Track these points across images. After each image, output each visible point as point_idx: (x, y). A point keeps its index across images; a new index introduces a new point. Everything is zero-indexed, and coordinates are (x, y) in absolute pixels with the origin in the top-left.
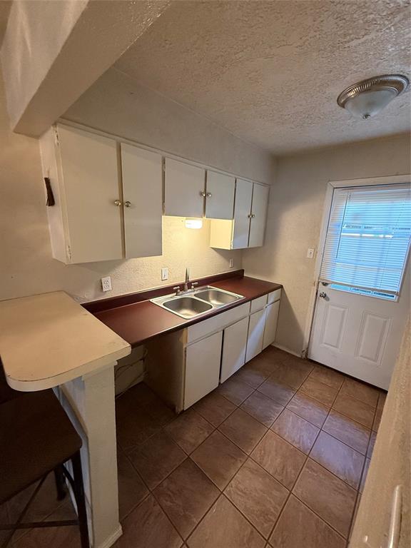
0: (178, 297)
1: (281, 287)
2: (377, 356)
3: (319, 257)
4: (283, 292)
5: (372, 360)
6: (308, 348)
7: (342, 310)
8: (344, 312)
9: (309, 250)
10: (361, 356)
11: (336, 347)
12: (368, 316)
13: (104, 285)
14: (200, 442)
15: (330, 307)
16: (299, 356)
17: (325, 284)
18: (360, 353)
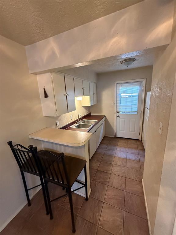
0: (77, 125)
1: (105, 116)
2: (134, 130)
3: (115, 104)
4: (106, 118)
5: (133, 132)
6: (116, 134)
7: (124, 119)
8: (124, 120)
9: (112, 103)
10: (131, 132)
11: (124, 131)
12: (131, 120)
13: (57, 124)
14: (99, 165)
15: (121, 119)
16: (114, 137)
17: (118, 113)
18: (130, 131)
